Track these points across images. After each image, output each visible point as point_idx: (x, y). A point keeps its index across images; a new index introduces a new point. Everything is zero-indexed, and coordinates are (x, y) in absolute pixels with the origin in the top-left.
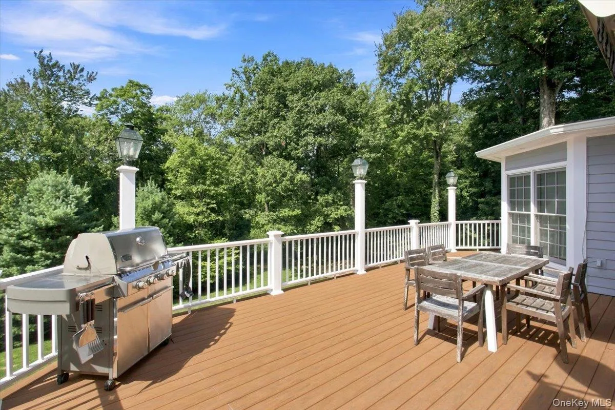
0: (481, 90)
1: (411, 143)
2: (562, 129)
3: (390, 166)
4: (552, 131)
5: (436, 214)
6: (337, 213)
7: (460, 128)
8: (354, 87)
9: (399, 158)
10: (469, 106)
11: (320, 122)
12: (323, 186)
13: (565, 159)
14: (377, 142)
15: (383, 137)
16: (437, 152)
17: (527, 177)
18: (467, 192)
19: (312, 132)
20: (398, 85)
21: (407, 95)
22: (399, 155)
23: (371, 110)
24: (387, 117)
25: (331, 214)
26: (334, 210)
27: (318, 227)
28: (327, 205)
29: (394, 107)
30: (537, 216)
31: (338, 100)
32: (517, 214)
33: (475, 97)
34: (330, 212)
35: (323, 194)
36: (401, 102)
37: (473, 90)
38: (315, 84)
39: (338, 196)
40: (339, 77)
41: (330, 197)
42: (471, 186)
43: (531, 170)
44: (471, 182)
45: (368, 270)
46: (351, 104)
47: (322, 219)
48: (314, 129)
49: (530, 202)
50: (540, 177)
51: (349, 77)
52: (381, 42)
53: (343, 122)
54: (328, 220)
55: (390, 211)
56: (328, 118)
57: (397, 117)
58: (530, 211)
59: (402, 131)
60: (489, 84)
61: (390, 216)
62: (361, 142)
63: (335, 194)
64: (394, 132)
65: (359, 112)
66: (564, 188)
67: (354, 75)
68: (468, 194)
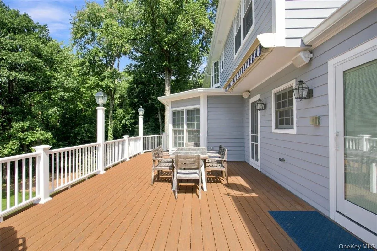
0: (136, 65)
1: (96, 89)
2: (202, 90)
3: (78, 103)
4: (199, 91)
5: (112, 136)
6: (33, 136)
7: (120, 85)
8: (50, 40)
9: (85, 98)
10: (130, 73)
11: (16, 59)
12: (17, 115)
13: (200, 104)
14: (70, 85)
15: (75, 82)
16: (112, 97)
17: (183, 112)
18: (129, 122)
19: (5, 66)
20: (85, 49)
21: (94, 57)
22: (85, 96)
23: (66, 60)
24: (79, 69)
25: (27, 138)
26: (30, 135)
27: (13, 150)
28: (23, 130)
29: (84, 63)
30: (187, 130)
31: (35, 46)
32: (177, 130)
33: (133, 69)
34: (26, 137)
35: (17, 121)
36: (89, 61)
37: (132, 65)
38: (9, 25)
39: (34, 123)
40: (35, 28)
41: (26, 124)
42: (131, 118)
43: (184, 108)
44: (131, 116)
45: (106, 170)
46: (48, 52)
47: (17, 142)
48: (8, 63)
49: (184, 124)
50: (188, 112)
51: (44, 30)
52: (76, 15)
53: (41, 64)
54: (24, 142)
55: (79, 134)
56: (23, 58)
57: (85, 70)
58: (184, 128)
59: (90, 80)
60: (140, 63)
61: (79, 138)
62: (57, 83)
63: (31, 121)
64: (84, 80)
65: (55, 59)
66: (199, 117)
67: (49, 30)
68: (129, 123)
